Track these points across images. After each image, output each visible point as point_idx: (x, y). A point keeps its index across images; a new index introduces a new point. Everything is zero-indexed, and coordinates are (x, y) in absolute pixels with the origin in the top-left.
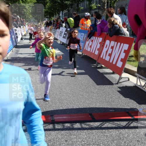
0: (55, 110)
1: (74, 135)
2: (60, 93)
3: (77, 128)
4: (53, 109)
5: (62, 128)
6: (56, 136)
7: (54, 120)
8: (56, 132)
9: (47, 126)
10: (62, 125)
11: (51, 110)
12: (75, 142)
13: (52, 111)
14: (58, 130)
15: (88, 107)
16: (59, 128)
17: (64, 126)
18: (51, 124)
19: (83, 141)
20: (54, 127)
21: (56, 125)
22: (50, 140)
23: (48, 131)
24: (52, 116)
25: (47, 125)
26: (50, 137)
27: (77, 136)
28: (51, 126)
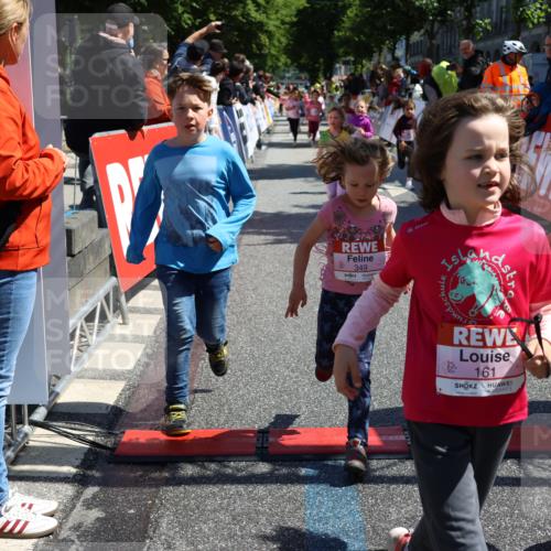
1: (501, 504)
3: (508, 478)
9: (395, 464)
12: (506, 528)
18: (407, 459)
19: (540, 528)
22: (413, 518)
23: (401, 486)
25: (391, 461)
26: (410, 508)
27: (512, 508)
28: (408, 468)
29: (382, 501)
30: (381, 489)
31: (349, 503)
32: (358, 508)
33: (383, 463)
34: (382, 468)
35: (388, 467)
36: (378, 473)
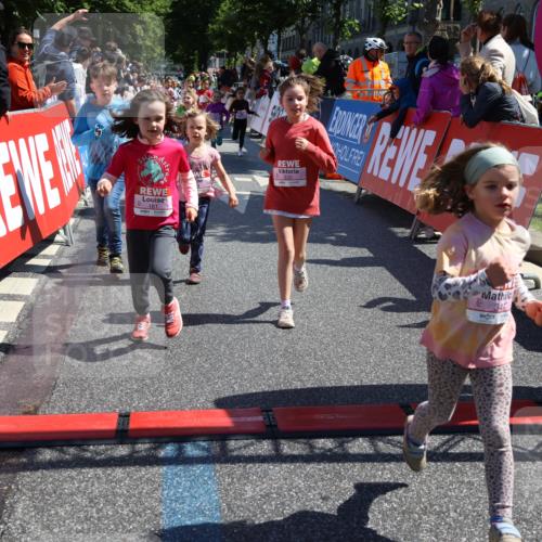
0: (273, 392)
3: (359, 455)
4: (270, 386)
5: (304, 453)
6: (285, 479)
7: (276, 426)
8: (284, 465)
9: (252, 444)
10: (305, 444)
11: (259, 390)
13: (264, 393)
14: (293, 459)
15: (395, 382)
16: (295, 452)
17: (312, 447)
18: (264, 439)
19: (386, 501)
20: (277, 448)
21: (283, 441)
22: (267, 495)
23: (257, 465)
24: (267, 411)
25: (249, 441)
26: (265, 485)
28: (265, 447)
29: (239, 480)
30: (238, 469)
31: (205, 483)
32: (215, 487)
33: (241, 443)
34: (240, 448)
35: (245, 447)
36: (235, 453)
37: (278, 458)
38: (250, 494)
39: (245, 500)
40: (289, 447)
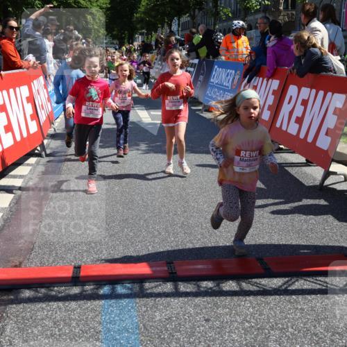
0: (174, 251)
1: (225, 307)
2: (185, 212)
3: (230, 291)
4: (172, 247)
5: (194, 291)
6: (181, 308)
7: (175, 273)
8: (181, 299)
9: (160, 285)
10: (195, 285)
11: (165, 249)
12: (227, 322)
13: (168, 251)
14: (186, 294)
15: (253, 243)
16: (188, 290)
17: (199, 287)
18: (168, 281)
19: (247, 322)
20: (176, 288)
21: (180, 283)
22: (169, 318)
23: (163, 299)
24: (169, 263)
25: (158, 283)
26: (168, 312)
27: (231, 310)
28: (168, 287)
29: (151, 308)
30: (150, 301)
31: (130, 310)
32: (136, 314)
33: (153, 284)
34: (152, 288)
35: (155, 287)
36: (149, 291)
37: (177, 294)
38: (158, 318)
39: (155, 322)
40: (184, 287)
